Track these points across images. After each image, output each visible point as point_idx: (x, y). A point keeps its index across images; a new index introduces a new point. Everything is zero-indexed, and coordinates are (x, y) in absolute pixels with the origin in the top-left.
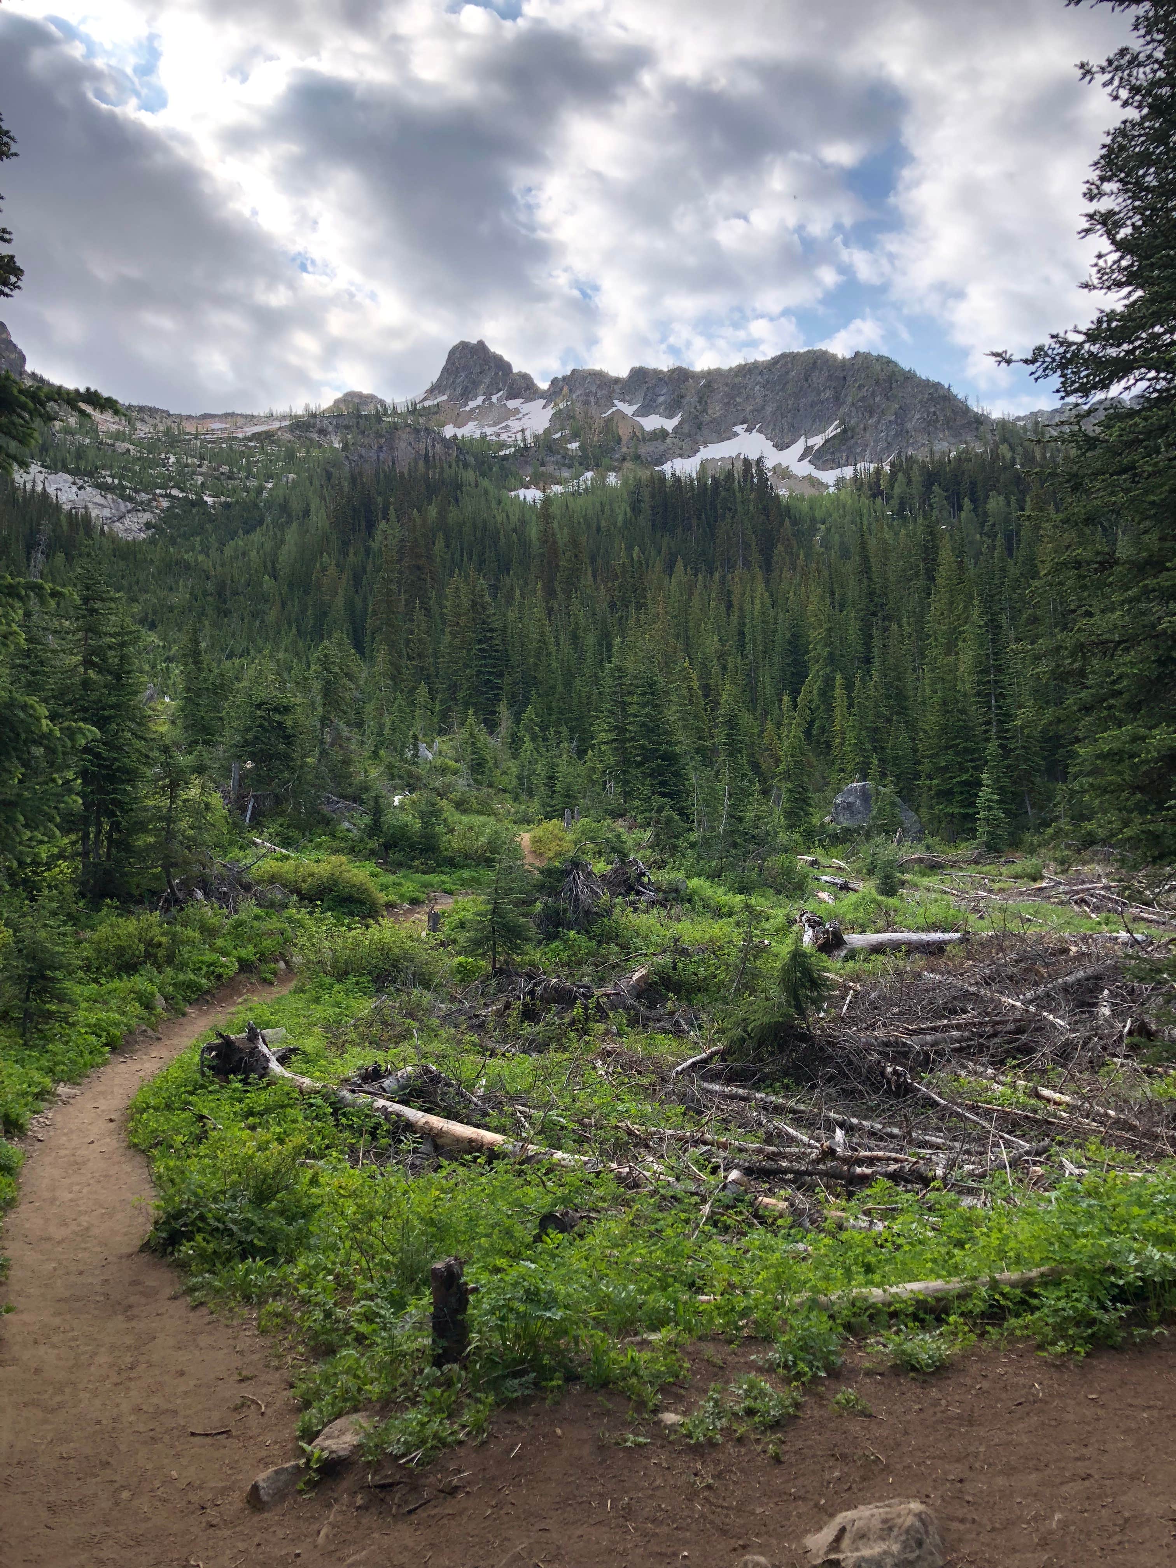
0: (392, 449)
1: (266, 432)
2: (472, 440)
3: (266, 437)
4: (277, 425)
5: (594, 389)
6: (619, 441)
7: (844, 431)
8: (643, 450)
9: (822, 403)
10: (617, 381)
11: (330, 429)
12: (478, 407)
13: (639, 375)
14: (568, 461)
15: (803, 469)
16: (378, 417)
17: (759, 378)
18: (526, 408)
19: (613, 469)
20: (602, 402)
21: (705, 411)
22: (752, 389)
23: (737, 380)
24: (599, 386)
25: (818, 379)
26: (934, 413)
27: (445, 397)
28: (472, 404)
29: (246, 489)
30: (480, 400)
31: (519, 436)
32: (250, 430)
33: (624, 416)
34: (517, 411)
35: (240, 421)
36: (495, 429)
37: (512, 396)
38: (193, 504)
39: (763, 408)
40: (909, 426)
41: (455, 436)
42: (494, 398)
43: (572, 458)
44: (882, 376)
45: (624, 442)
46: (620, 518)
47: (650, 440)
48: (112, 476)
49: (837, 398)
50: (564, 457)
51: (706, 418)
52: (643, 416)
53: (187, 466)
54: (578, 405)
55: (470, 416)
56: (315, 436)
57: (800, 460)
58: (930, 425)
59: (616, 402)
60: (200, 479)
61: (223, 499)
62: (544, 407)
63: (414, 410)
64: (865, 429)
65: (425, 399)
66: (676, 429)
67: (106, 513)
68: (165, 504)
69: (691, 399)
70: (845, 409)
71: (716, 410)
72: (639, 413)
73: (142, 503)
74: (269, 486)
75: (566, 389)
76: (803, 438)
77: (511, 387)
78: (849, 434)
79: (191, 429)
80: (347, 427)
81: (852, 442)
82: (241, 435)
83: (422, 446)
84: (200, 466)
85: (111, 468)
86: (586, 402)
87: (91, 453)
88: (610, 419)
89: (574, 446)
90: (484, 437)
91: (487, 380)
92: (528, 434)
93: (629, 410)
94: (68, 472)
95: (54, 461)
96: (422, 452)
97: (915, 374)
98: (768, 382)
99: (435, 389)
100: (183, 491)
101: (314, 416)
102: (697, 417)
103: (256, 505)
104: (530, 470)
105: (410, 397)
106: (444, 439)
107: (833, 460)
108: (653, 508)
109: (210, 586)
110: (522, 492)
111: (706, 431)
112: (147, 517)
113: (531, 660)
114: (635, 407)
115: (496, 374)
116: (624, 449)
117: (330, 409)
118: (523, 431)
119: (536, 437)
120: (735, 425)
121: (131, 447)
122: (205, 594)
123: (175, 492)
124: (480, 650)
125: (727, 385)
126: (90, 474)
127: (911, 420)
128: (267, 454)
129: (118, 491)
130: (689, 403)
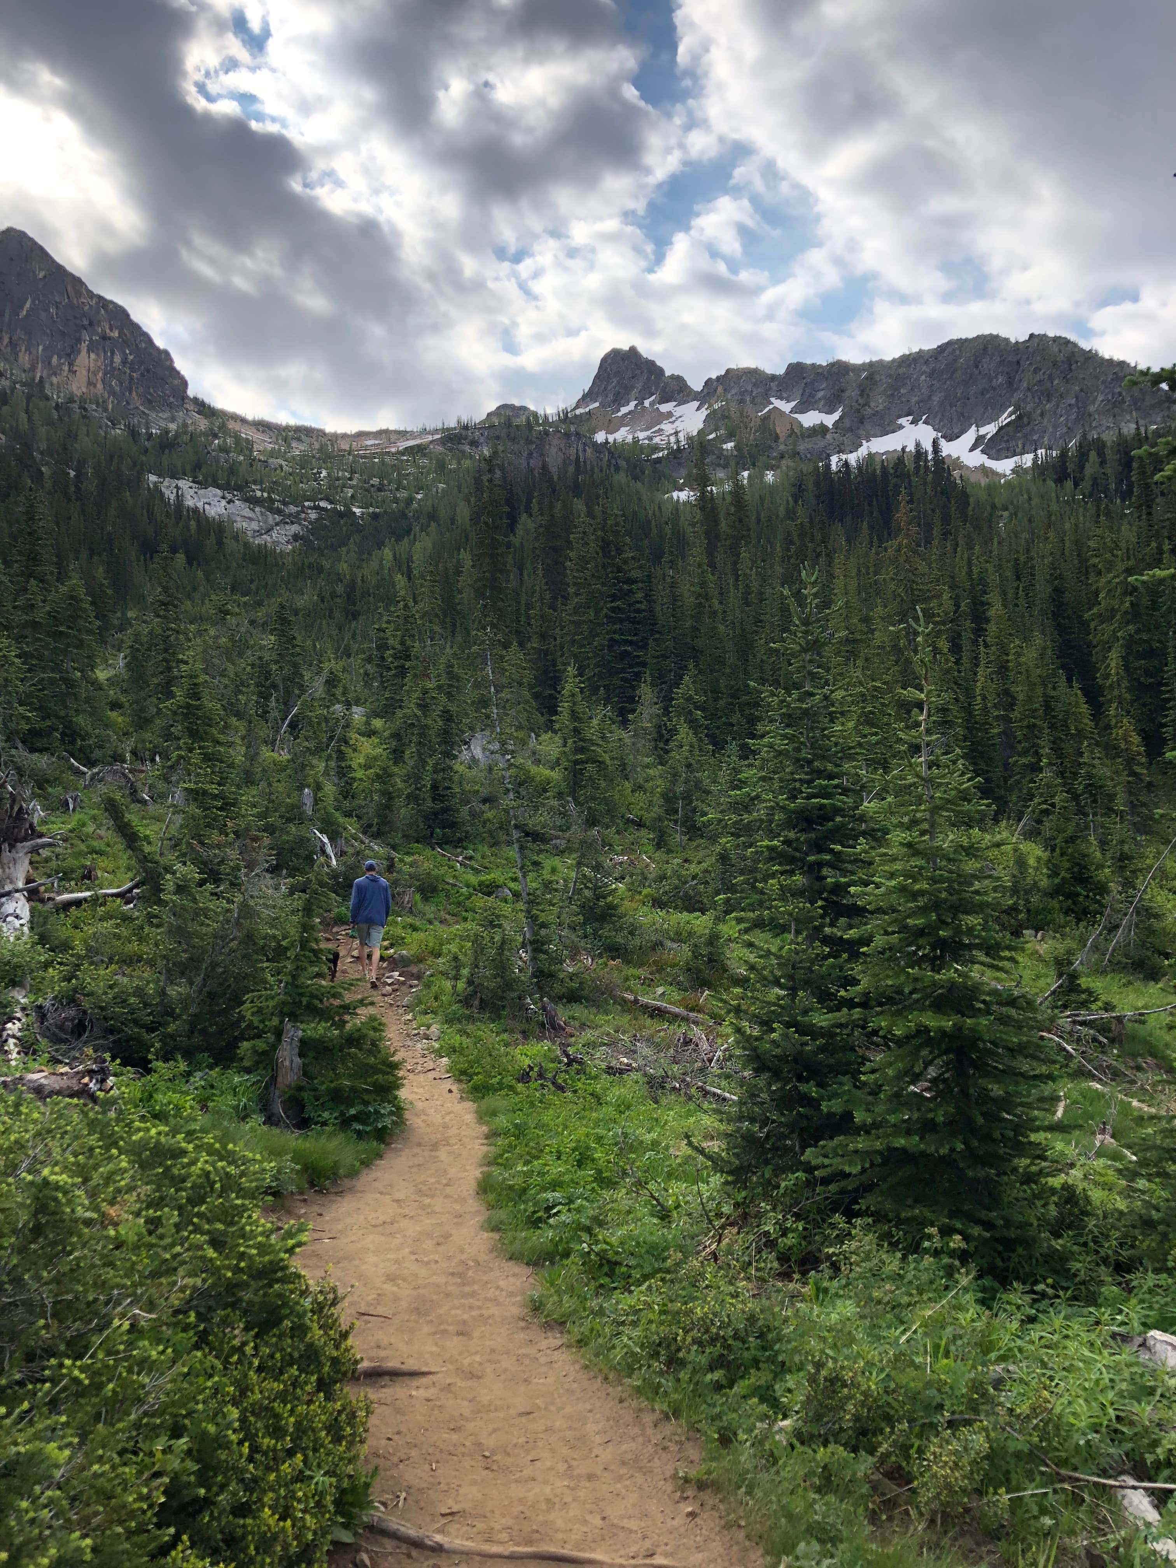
0: (542, 455)
1: (418, 446)
2: (624, 444)
3: (420, 450)
4: (430, 438)
5: (749, 388)
6: (777, 438)
7: (1019, 418)
8: (802, 447)
9: (994, 389)
10: (773, 378)
11: (482, 440)
12: (630, 412)
13: (796, 371)
14: (723, 461)
15: (976, 459)
16: (529, 426)
17: (924, 368)
18: (679, 411)
19: (771, 468)
20: (759, 400)
21: (867, 404)
22: (918, 379)
23: (902, 370)
24: (755, 385)
25: (987, 364)
26: (1120, 394)
27: (597, 404)
28: (624, 410)
29: (396, 500)
30: (632, 406)
31: (673, 439)
32: (403, 445)
33: (781, 413)
34: (670, 414)
35: (393, 437)
36: (648, 433)
37: (664, 400)
38: (341, 515)
39: (930, 398)
40: (1092, 409)
41: (607, 442)
42: (647, 403)
43: (727, 458)
44: (1061, 357)
45: (782, 440)
46: (782, 509)
47: (809, 436)
48: (262, 490)
49: (1010, 384)
50: (719, 457)
51: (868, 411)
52: (802, 412)
53: (338, 479)
54: (733, 404)
55: (622, 422)
56: (467, 448)
57: (971, 450)
58: (1115, 407)
59: (773, 400)
60: (350, 492)
61: (371, 510)
62: (698, 409)
63: (565, 418)
64: (1042, 414)
65: (577, 406)
66: (836, 424)
67: (255, 526)
68: (313, 515)
69: (852, 392)
70: (1017, 396)
71: (879, 402)
72: (797, 410)
73: (291, 515)
74: (419, 497)
75: (720, 389)
76: (974, 428)
77: (664, 391)
78: (1025, 420)
79: (345, 446)
80: (498, 438)
81: (1028, 428)
82: (393, 450)
83: (573, 451)
84: (350, 479)
85: (261, 483)
86: (742, 401)
87: (242, 470)
88: (766, 418)
89: (730, 445)
90: (636, 441)
91: (639, 385)
92: (681, 436)
93: (786, 407)
94: (218, 487)
95: (206, 478)
96: (573, 458)
97: (1096, 354)
98: (934, 371)
99: (587, 397)
100: (331, 503)
101: (466, 428)
102: (858, 411)
103: (404, 515)
104: (684, 472)
105: (562, 406)
106: (595, 444)
107: (1008, 449)
108: (817, 497)
109: (340, 589)
110: (675, 494)
111: (868, 426)
112: (295, 528)
113: (688, 624)
114: (793, 404)
115: (649, 379)
116: (782, 447)
117: (483, 422)
118: (676, 433)
119: (690, 438)
120: (900, 417)
121: (284, 463)
122: (334, 595)
123: (323, 504)
124: (613, 609)
125: (890, 376)
126: (238, 488)
127: (1093, 402)
128: (418, 467)
129: (268, 504)
130: (850, 397)
